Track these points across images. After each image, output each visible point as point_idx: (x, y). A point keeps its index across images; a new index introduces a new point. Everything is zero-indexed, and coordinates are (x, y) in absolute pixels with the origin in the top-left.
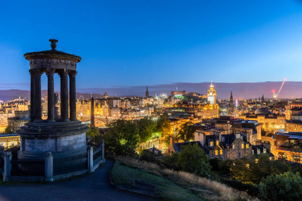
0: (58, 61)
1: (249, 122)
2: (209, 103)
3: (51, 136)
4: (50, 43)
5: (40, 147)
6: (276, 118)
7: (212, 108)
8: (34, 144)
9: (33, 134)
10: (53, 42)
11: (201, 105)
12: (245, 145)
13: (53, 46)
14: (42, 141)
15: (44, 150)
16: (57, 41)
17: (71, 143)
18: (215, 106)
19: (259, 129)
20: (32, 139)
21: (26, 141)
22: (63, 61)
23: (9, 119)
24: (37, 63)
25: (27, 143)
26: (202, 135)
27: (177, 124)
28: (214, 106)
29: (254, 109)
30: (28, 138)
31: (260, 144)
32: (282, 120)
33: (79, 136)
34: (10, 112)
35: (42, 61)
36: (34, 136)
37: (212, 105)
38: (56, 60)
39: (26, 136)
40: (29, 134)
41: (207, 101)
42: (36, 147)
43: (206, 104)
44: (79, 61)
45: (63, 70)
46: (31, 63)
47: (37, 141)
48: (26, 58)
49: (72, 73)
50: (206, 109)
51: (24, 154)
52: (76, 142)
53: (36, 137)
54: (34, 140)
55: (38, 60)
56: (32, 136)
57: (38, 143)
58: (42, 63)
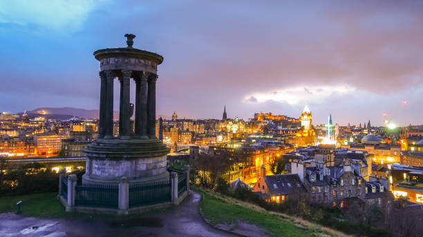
0: (137, 61)
1: (356, 152)
2: (303, 128)
3: (125, 156)
4: (126, 39)
5: (111, 171)
6: (389, 149)
7: (306, 135)
8: (103, 167)
9: (103, 154)
10: (130, 38)
11: (293, 131)
12: (357, 180)
13: (130, 43)
14: (115, 162)
15: (117, 175)
16: (134, 36)
17: (150, 167)
18: (311, 132)
19: (369, 161)
20: (102, 159)
21: (94, 162)
22: (142, 61)
23: (63, 141)
24: (111, 62)
25: (95, 166)
26: (301, 167)
27: (264, 152)
28: (309, 133)
29: (360, 137)
30: (97, 158)
31: (374, 180)
32: (397, 151)
33: (160, 159)
34: (63, 133)
35: (116, 60)
36: (105, 156)
37: (307, 131)
38: (134, 60)
39: (94, 155)
40: (99, 154)
41: (300, 126)
42: (106, 170)
43: (299, 130)
44: (161, 62)
45: (141, 72)
46: (102, 64)
47: (107, 163)
48: (96, 57)
49: (153, 78)
50: (298, 135)
51: (91, 178)
52: (156, 166)
53: (107, 157)
54: (105, 162)
55: (112, 60)
56: (102, 156)
57: (110, 165)
58: (117, 62)
